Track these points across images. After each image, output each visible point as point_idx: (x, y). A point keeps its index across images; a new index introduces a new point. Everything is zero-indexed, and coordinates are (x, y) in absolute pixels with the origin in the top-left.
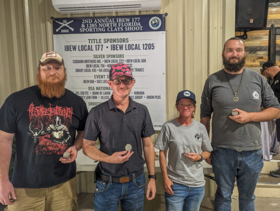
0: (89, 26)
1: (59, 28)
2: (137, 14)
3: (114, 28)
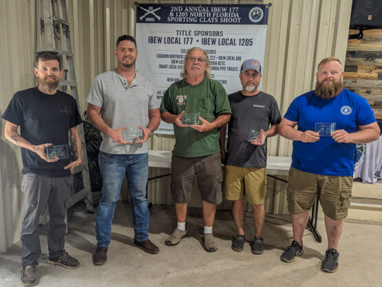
0: (179, 14)
1: (144, 16)
2: (236, 2)
3: (207, 19)
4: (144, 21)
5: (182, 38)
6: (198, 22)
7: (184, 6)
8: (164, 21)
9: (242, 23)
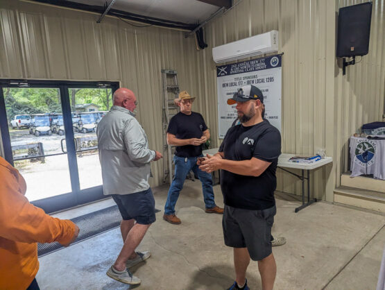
0: (235, 69)
1: (220, 73)
2: (263, 56)
3: (249, 69)
4: (220, 76)
5: (237, 82)
6: (245, 72)
7: (237, 64)
8: (229, 74)
9: (267, 68)
